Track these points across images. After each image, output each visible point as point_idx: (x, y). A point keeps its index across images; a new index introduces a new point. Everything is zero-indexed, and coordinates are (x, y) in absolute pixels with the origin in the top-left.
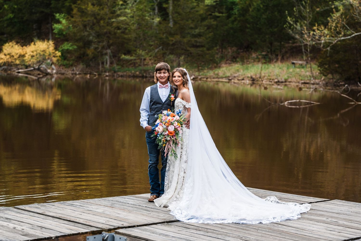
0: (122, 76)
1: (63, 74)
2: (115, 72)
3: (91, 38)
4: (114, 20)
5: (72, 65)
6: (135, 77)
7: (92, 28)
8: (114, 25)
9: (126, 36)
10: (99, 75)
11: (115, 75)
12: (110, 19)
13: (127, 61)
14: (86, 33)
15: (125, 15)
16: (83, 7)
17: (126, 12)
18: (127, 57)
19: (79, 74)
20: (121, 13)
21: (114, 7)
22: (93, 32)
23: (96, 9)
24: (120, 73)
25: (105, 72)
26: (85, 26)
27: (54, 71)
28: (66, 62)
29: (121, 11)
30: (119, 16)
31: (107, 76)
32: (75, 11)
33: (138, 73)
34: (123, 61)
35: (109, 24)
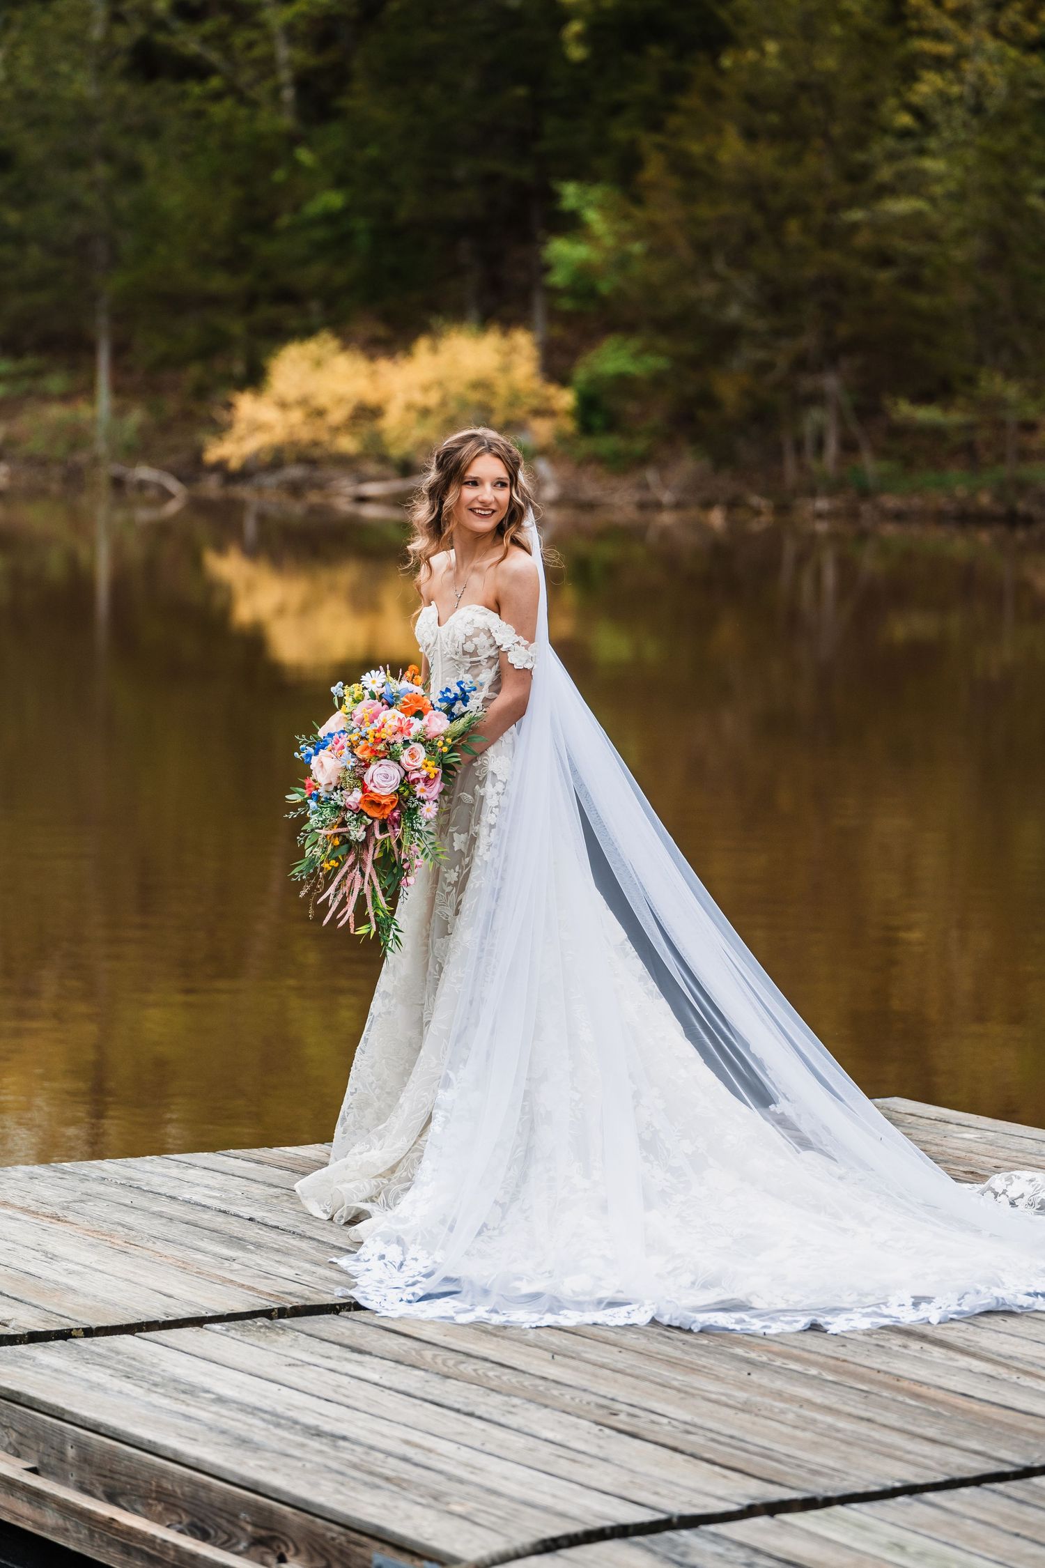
0: (899, 516)
1: (589, 506)
2: (865, 493)
3: (734, 312)
4: (857, 215)
5: (643, 461)
6: (967, 518)
7: (738, 261)
8: (863, 240)
9: (922, 301)
10: (783, 509)
11: (865, 508)
12: (834, 207)
13: (937, 433)
14: (709, 289)
15: (912, 184)
16: (696, 148)
17: (923, 173)
18: (927, 414)
19: (678, 506)
20: (901, 176)
21: (861, 142)
22: (745, 284)
23: (765, 158)
24: (891, 502)
25: (812, 493)
26: (704, 250)
27: (550, 492)
28: (608, 444)
29: (902, 166)
30: (885, 190)
31: (820, 516)
32: (654, 169)
33: (985, 499)
34: (899, 432)
35: (830, 236)
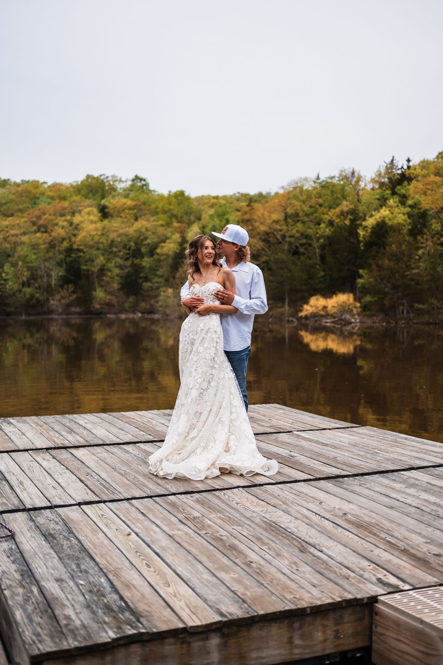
0: (416, 323)
1: (364, 323)
2: (411, 320)
3: (387, 290)
4: (408, 273)
5: (374, 315)
6: (428, 324)
7: (388, 281)
8: (409, 277)
9: (419, 287)
10: (397, 323)
11: (411, 322)
12: (404, 272)
13: (421, 309)
14: (383, 286)
15: (418, 267)
16: (380, 262)
17: (419, 266)
18: (421, 306)
19: (379, 322)
20: (416, 266)
21: (409, 261)
22: (389, 285)
23: (392, 264)
24: (415, 321)
25: (402, 320)
26: (382, 279)
27: (358, 321)
28: (368, 313)
29: (416, 265)
30: (413, 269)
31: (402, 324)
32: (374, 266)
33: (431, 320)
34: (418, 309)
35: (403, 277)
